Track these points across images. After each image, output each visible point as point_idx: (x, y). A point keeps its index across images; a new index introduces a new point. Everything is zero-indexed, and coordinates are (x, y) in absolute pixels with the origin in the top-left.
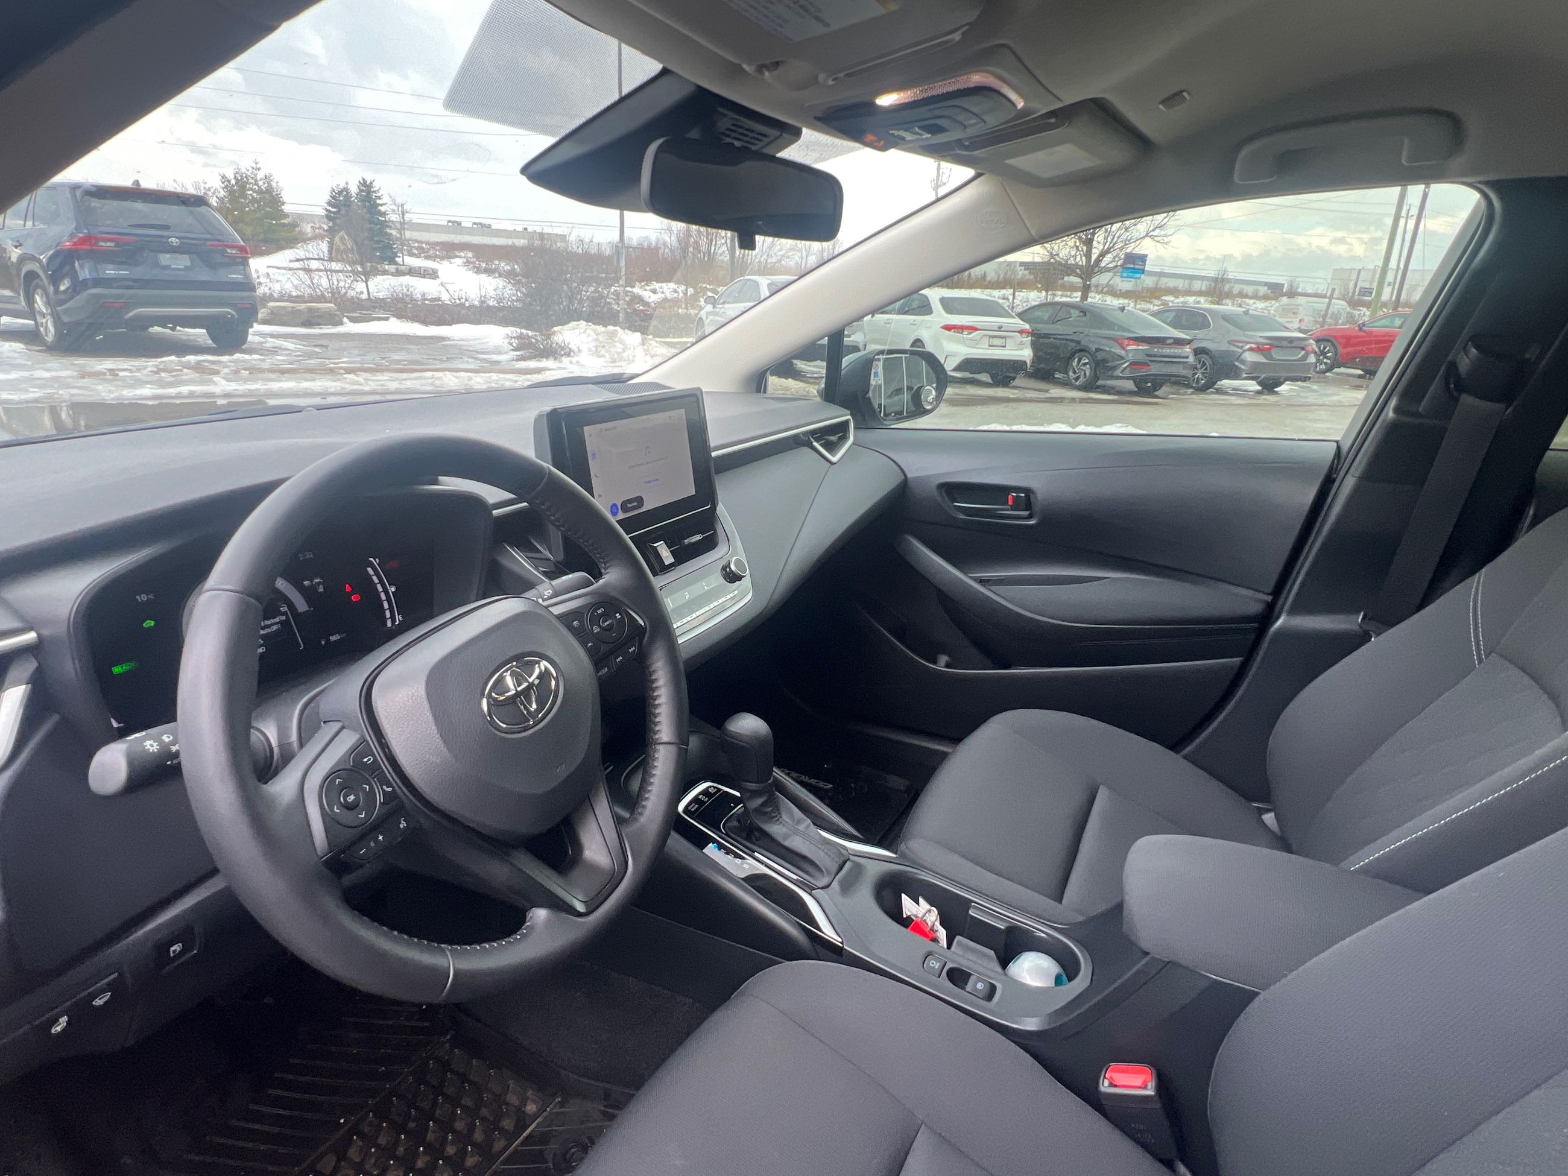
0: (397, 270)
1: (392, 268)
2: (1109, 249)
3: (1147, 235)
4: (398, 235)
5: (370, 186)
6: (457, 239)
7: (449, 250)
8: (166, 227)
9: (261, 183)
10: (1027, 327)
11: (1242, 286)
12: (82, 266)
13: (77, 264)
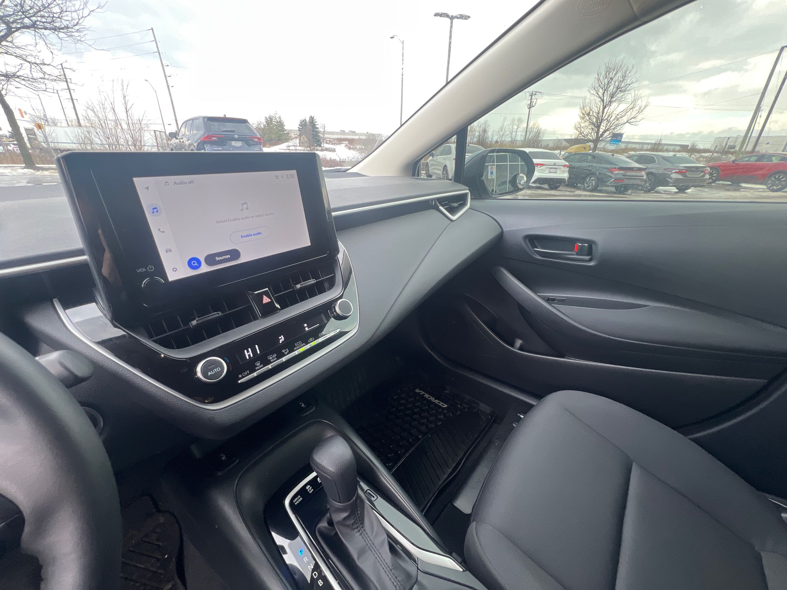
0: (322, 149)
1: (320, 148)
2: (608, 129)
3: (627, 122)
4: (322, 136)
5: (313, 118)
6: (343, 137)
7: (340, 141)
8: (233, 131)
9: (277, 119)
10: (567, 163)
11: (668, 147)
12: (207, 146)
13: (205, 146)
